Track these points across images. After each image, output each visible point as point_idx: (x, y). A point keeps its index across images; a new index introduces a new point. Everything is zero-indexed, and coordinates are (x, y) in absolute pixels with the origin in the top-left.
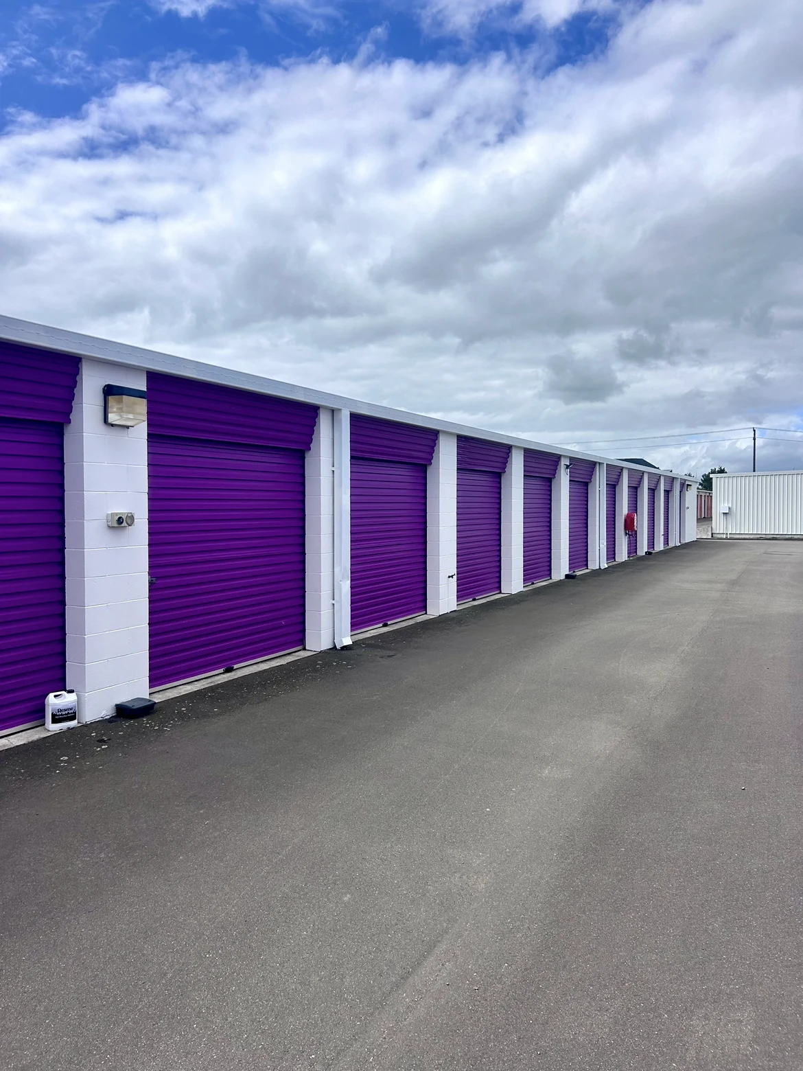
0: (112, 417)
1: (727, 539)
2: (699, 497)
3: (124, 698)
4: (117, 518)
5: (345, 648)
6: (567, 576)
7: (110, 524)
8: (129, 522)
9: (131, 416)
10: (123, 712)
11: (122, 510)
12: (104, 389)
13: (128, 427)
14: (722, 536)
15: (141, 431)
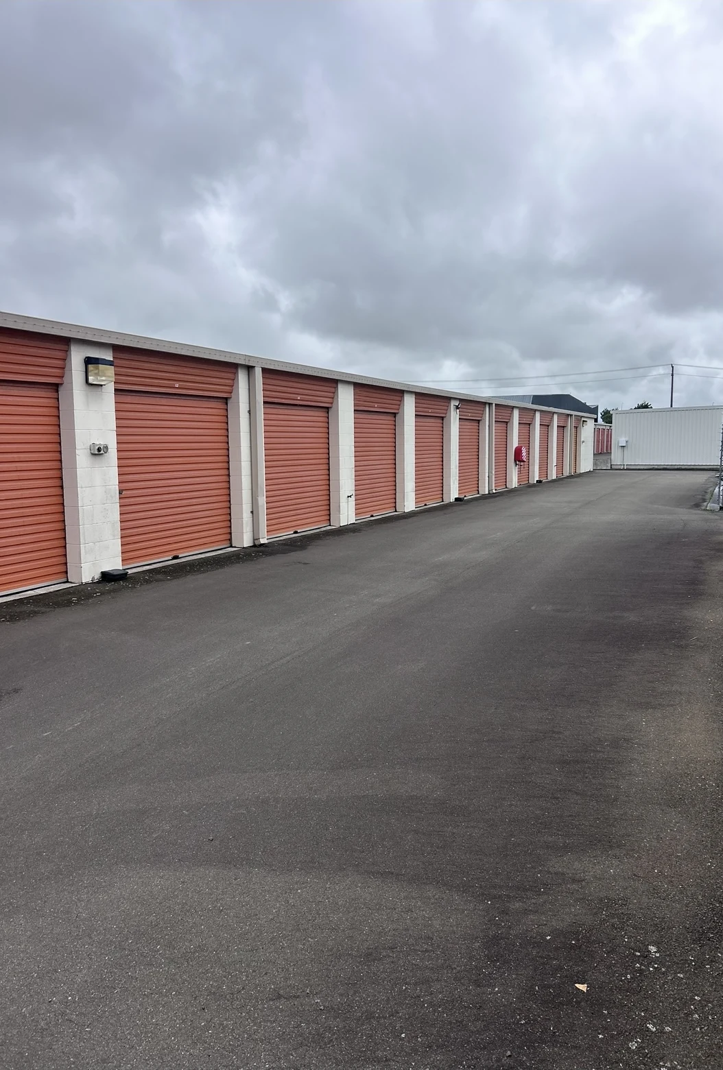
0: (91, 379)
1: (623, 469)
2: (597, 431)
3: (107, 568)
4: (97, 447)
5: (262, 545)
6: (457, 499)
7: (92, 452)
8: (105, 450)
9: (104, 378)
10: (106, 577)
11: (100, 442)
12: (85, 360)
13: (101, 385)
14: (619, 467)
15: (110, 388)
